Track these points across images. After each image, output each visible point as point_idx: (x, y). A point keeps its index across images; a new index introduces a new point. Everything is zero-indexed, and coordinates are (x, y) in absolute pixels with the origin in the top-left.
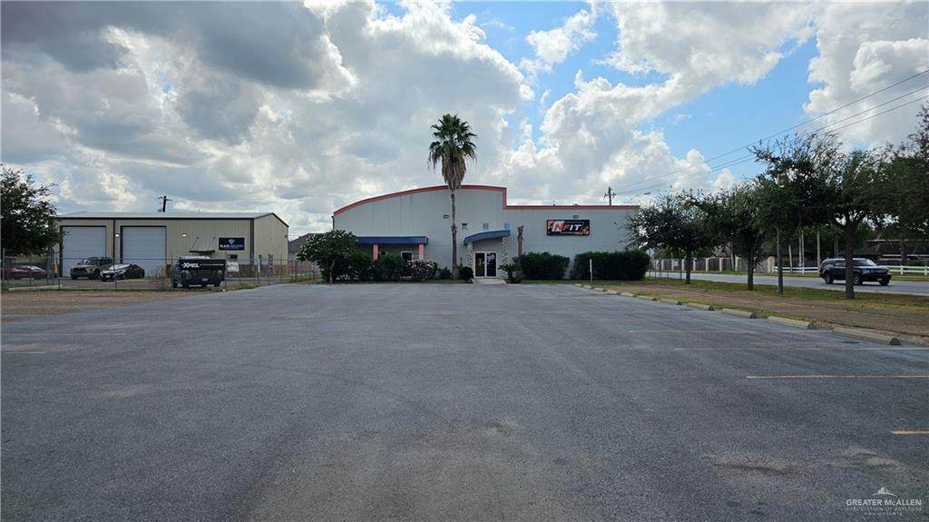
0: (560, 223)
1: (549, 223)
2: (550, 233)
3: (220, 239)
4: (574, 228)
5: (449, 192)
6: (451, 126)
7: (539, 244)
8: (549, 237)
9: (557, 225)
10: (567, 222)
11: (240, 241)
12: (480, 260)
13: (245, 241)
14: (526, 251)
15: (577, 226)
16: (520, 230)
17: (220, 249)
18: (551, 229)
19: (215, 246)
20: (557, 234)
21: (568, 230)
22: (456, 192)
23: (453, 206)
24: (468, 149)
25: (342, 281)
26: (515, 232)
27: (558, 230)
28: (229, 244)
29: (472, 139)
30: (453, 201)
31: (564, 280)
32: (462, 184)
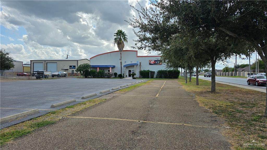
0: (153, 61)
1: (150, 61)
2: (150, 64)
3: (70, 66)
4: (157, 62)
5: (120, 52)
6: (120, 33)
7: (146, 67)
8: (150, 65)
9: (152, 62)
10: (155, 61)
11: (74, 66)
12: (130, 72)
13: (76, 66)
14: (142, 69)
15: (158, 62)
16: (140, 63)
17: (70, 69)
18: (150, 63)
19: (68, 68)
20: (152, 64)
21: (155, 63)
22: (122, 52)
23: (121, 56)
24: (125, 39)
25: (89, 78)
26: (139, 64)
27: (152, 63)
28: (72, 67)
29: (126, 37)
30: (121, 55)
31: (154, 78)
32: (123, 50)
